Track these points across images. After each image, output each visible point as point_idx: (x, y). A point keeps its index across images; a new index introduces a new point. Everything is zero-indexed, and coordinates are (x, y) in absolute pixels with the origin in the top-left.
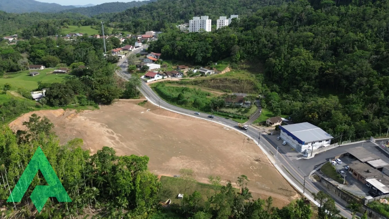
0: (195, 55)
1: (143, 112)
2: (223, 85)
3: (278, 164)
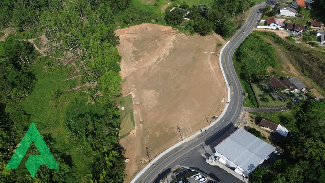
1: (205, 52)
2: (309, 64)
3: (185, 143)
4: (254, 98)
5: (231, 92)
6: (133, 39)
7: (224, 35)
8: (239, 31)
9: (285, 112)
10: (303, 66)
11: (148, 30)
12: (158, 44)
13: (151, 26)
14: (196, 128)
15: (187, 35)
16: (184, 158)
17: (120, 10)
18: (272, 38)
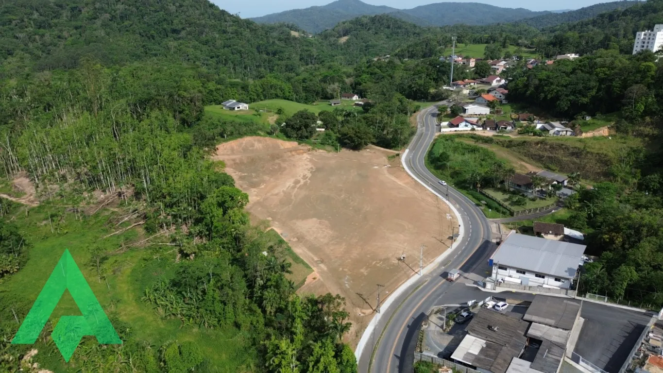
0: (557, 98)
1: (376, 167)
2: (551, 155)
3: (425, 276)
4: (497, 205)
5: (454, 205)
6: (232, 162)
7: (393, 144)
8: (415, 138)
9: (559, 214)
10: (542, 161)
11: (255, 148)
12: (284, 165)
13: (259, 141)
14: (430, 254)
15: (329, 151)
16: (439, 295)
17: (186, 127)
18: (472, 139)
